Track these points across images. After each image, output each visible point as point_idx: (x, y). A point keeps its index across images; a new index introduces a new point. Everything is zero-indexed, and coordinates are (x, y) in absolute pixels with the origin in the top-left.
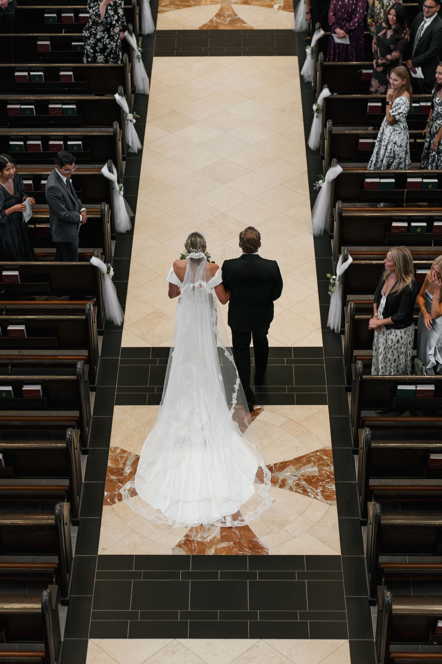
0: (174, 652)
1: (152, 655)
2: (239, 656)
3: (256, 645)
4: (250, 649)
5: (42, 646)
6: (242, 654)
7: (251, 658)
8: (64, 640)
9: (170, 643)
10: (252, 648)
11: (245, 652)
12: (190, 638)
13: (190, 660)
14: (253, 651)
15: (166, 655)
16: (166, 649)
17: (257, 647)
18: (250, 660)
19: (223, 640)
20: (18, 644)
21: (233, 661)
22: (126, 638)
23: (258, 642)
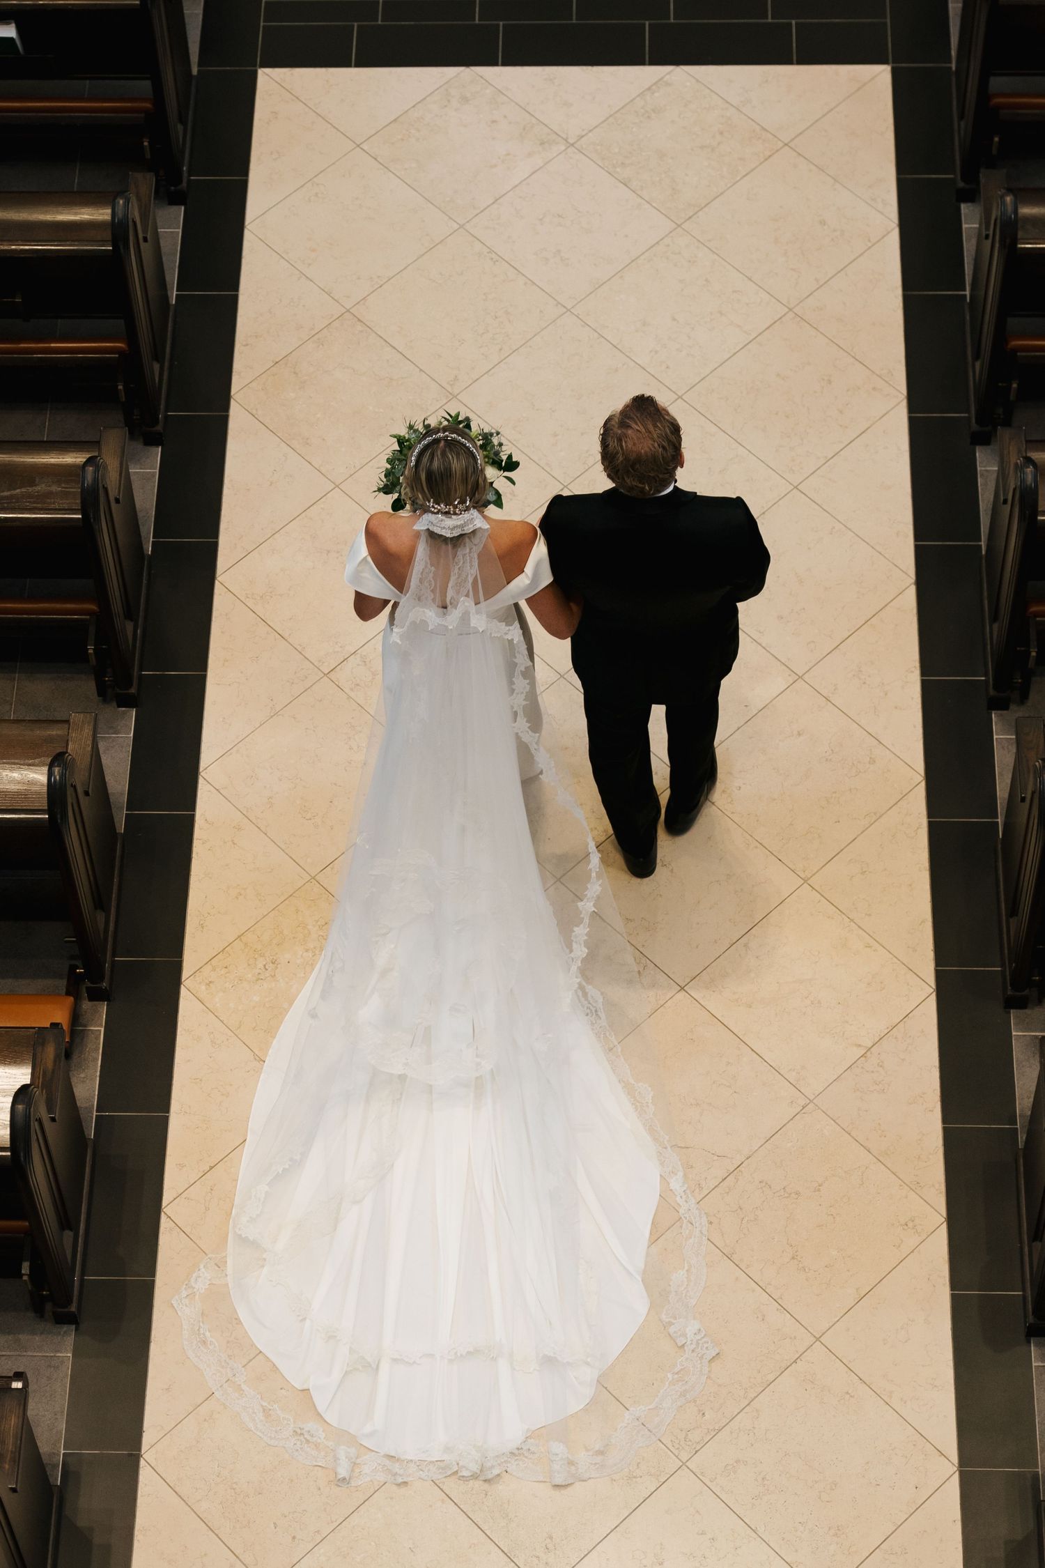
0: (465, 100)
1: (414, 106)
2: (622, 108)
3: (665, 79)
4: (649, 89)
5: (145, 86)
6: (632, 101)
7: (654, 111)
8: (199, 71)
9: (456, 77)
10: (654, 87)
11: (639, 95)
12: (504, 64)
13: (505, 117)
14: (656, 94)
15: (446, 106)
16: (447, 90)
17: (668, 84)
18: (649, 117)
19: (584, 68)
20: (88, 82)
21: (608, 118)
22: (348, 65)
23: (668, 73)
